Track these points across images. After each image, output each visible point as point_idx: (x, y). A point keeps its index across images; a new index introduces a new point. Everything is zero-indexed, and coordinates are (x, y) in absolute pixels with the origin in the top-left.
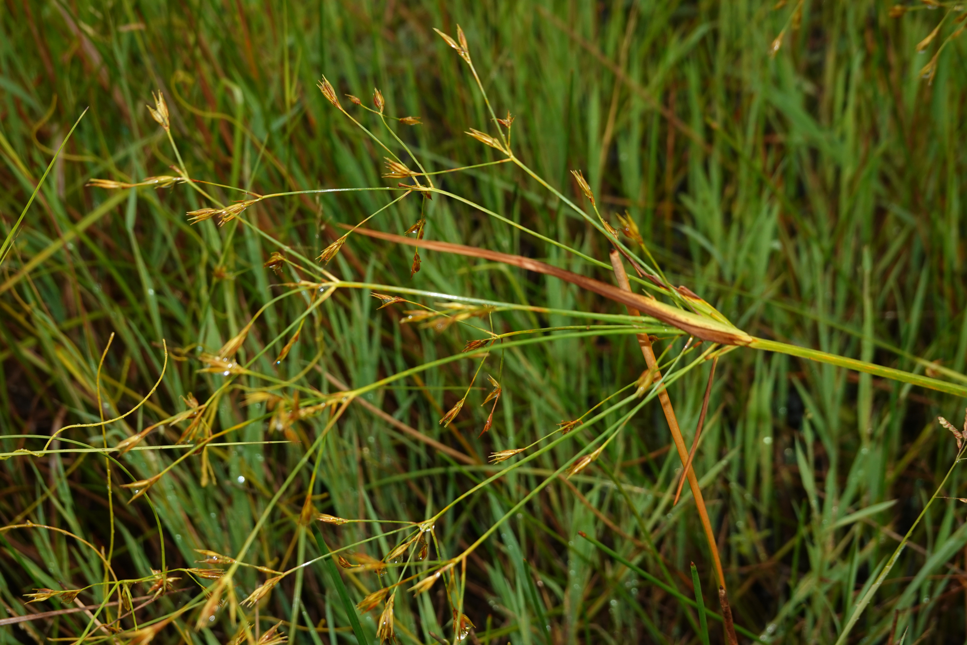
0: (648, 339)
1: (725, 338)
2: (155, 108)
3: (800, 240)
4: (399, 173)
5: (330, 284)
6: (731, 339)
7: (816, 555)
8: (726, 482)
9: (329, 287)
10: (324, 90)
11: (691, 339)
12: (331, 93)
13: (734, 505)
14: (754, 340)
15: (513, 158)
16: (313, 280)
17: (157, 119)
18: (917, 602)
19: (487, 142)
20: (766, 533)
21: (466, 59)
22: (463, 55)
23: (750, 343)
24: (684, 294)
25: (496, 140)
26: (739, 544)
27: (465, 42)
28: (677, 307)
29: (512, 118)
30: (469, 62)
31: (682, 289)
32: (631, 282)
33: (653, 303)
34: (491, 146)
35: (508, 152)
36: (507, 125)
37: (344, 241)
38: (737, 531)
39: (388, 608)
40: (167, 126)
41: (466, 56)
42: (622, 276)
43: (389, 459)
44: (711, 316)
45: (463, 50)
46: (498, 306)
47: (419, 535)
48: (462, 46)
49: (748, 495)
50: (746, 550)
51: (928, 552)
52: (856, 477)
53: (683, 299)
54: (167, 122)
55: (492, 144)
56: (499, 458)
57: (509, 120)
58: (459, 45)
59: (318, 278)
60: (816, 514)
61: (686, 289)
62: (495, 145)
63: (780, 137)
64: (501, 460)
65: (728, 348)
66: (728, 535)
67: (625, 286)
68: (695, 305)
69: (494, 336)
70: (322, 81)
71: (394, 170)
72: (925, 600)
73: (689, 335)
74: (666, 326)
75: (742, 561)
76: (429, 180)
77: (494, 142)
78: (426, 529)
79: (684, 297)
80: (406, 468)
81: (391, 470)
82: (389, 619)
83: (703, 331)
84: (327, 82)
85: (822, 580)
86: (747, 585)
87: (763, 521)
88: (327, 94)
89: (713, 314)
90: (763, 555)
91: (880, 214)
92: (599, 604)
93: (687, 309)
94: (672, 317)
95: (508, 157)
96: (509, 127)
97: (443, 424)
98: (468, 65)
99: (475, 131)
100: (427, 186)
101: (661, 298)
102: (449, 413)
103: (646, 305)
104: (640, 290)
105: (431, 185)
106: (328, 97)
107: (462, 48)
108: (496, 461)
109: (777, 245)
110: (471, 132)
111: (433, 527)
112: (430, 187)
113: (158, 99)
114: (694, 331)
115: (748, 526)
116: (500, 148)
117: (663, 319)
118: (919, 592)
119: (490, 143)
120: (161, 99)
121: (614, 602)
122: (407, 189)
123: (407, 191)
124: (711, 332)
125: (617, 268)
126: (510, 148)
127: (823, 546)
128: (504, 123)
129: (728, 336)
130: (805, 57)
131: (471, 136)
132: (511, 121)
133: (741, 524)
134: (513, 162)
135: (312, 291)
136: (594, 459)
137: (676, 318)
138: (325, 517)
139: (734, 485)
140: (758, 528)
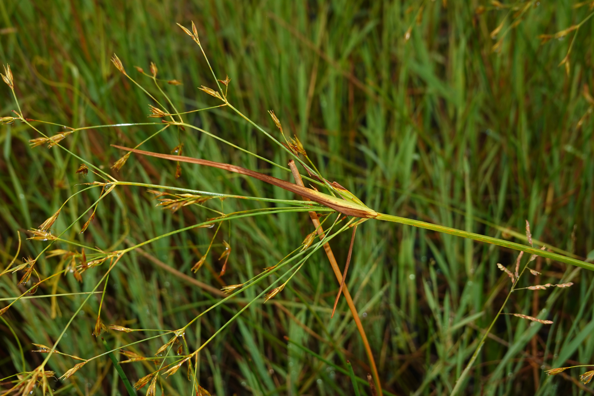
0: (316, 216)
1: (360, 214)
2: (5, 75)
3: (432, 155)
4: (157, 114)
5: (112, 183)
6: (364, 214)
7: (441, 348)
8: (387, 304)
9: (112, 185)
10: (115, 63)
11: (340, 215)
12: (119, 65)
13: (393, 317)
14: (379, 215)
15: (228, 103)
16: (102, 181)
17: (6, 82)
18: (504, 375)
19: (211, 94)
20: (414, 334)
21: (197, 42)
22: (195, 39)
23: (376, 216)
24: (336, 187)
25: (217, 93)
26: (398, 342)
27: (196, 31)
28: (331, 195)
29: (229, 80)
30: (199, 44)
31: (334, 183)
32: (303, 180)
33: (315, 193)
34: (214, 96)
35: (225, 100)
36: (225, 84)
37: (128, 157)
38: (396, 334)
39: (153, 384)
40: (12, 86)
41: (197, 40)
42: (297, 176)
43: (179, 296)
44: (352, 200)
45: (195, 36)
46: (215, 195)
47: (174, 339)
48: (195, 34)
49: (402, 313)
50: (402, 345)
51: (509, 344)
52: (466, 299)
53: (334, 189)
54: (12, 84)
55: (215, 95)
56: (227, 290)
57: (227, 81)
58: (193, 34)
59: (106, 180)
60: (439, 323)
61: (337, 183)
62: (216, 96)
63: (420, 90)
64: (229, 291)
65: (363, 220)
66: (390, 337)
67: (300, 183)
68: (342, 193)
69: (224, 215)
70: (114, 57)
71: (155, 112)
72: (509, 374)
73: (339, 213)
74: (322, 206)
75: (400, 352)
76: (181, 118)
77: (216, 94)
78: (179, 335)
79: (335, 189)
80: (191, 300)
81: (182, 303)
82: (153, 391)
83: (346, 209)
84: (117, 58)
85: (445, 364)
86: (404, 367)
87: (412, 327)
88: (117, 65)
89: (353, 199)
90: (413, 348)
91: (483, 138)
92: (309, 383)
93: (338, 196)
94: (326, 201)
95: (224, 103)
96: (227, 85)
97: (194, 271)
98: (199, 46)
99: (205, 87)
100: (179, 121)
101: (321, 190)
102: (197, 264)
103: (310, 194)
104: (308, 184)
105: (182, 121)
106: (118, 67)
107: (194, 35)
108: (226, 292)
109: (416, 157)
110: (202, 88)
111: (184, 333)
112: (181, 122)
113: (7, 70)
114: (341, 209)
115: (403, 330)
116: (220, 97)
117: (321, 202)
118: (505, 370)
119: (213, 94)
120: (8, 69)
121: (320, 382)
122: (166, 124)
123: (166, 125)
124: (351, 210)
125: (294, 171)
126: (226, 98)
127: (445, 343)
128: (224, 83)
129: (362, 212)
130: (437, 40)
131: (202, 90)
132: (228, 81)
133: (398, 329)
134: (227, 106)
135: (101, 188)
136: (281, 291)
137: (329, 202)
138: (119, 328)
139: (393, 306)
140: (410, 332)
